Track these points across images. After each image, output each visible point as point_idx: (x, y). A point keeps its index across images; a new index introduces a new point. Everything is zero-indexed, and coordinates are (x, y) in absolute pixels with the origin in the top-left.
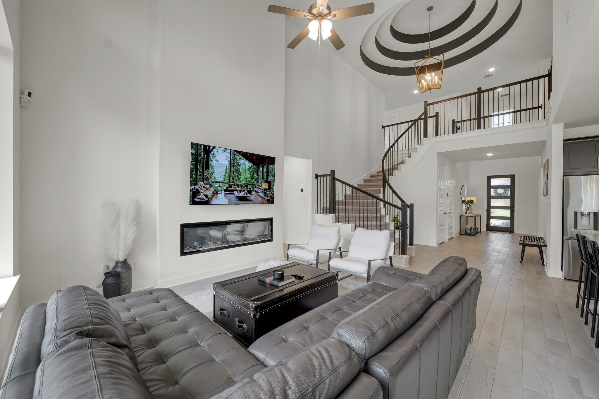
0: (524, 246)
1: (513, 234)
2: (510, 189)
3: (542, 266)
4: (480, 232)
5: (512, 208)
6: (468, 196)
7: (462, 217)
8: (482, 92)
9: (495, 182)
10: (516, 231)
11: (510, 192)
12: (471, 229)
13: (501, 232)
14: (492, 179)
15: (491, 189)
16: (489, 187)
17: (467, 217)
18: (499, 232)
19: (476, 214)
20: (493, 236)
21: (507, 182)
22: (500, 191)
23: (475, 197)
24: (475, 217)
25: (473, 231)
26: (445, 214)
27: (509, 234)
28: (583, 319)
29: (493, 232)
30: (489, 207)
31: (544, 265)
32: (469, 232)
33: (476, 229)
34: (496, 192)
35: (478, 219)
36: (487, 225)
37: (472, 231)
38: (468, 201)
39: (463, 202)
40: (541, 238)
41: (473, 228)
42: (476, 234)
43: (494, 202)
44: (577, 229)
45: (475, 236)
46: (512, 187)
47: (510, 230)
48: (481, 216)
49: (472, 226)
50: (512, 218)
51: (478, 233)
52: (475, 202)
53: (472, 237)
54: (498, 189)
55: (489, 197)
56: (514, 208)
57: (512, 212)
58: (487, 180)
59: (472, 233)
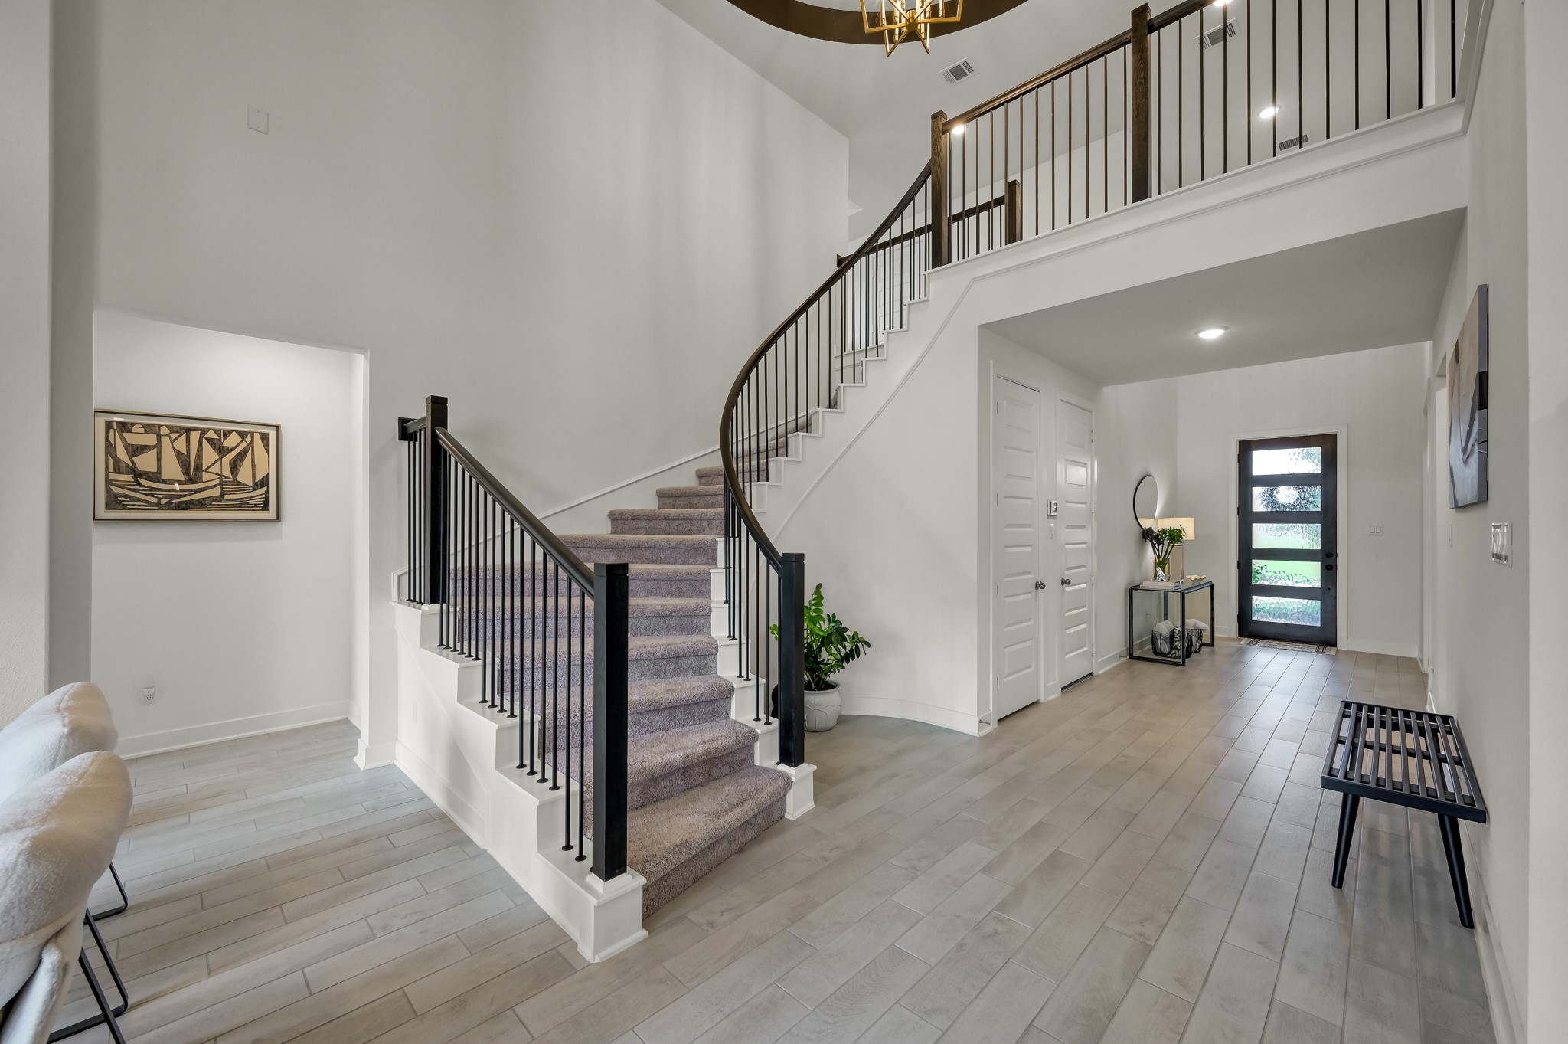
0: (1350, 797)
2: (1319, 486)
4: (1212, 645)
5: (1327, 556)
6: (1168, 513)
7: (1135, 593)
8: (1150, 31)
9: (1264, 463)
10: (1345, 640)
11: (1318, 497)
12: (1172, 637)
13: (1290, 645)
14: (1254, 452)
15: (1254, 489)
16: (1246, 480)
18: (1283, 645)
19: (1193, 577)
21: (1306, 461)
22: (1286, 496)
23: (1192, 519)
24: (1183, 596)
26: (1037, 588)
27: (1317, 651)
29: (1261, 642)
30: (1247, 554)
32: (1165, 648)
34: (1271, 498)
36: (1238, 617)
37: (1175, 644)
38: (1165, 531)
39: (1147, 534)
40: (1445, 719)
41: (1177, 635)
42: (1194, 655)
43: (1264, 536)
45: (1183, 665)
46: (1327, 477)
47: (1322, 638)
48: (1212, 587)
50: (1327, 592)
51: (1204, 649)
52: (1189, 533)
53: (1166, 673)
54: (1277, 489)
55: (1247, 518)
56: (1334, 556)
57: (1329, 570)
58: (1239, 455)
59: (1175, 653)
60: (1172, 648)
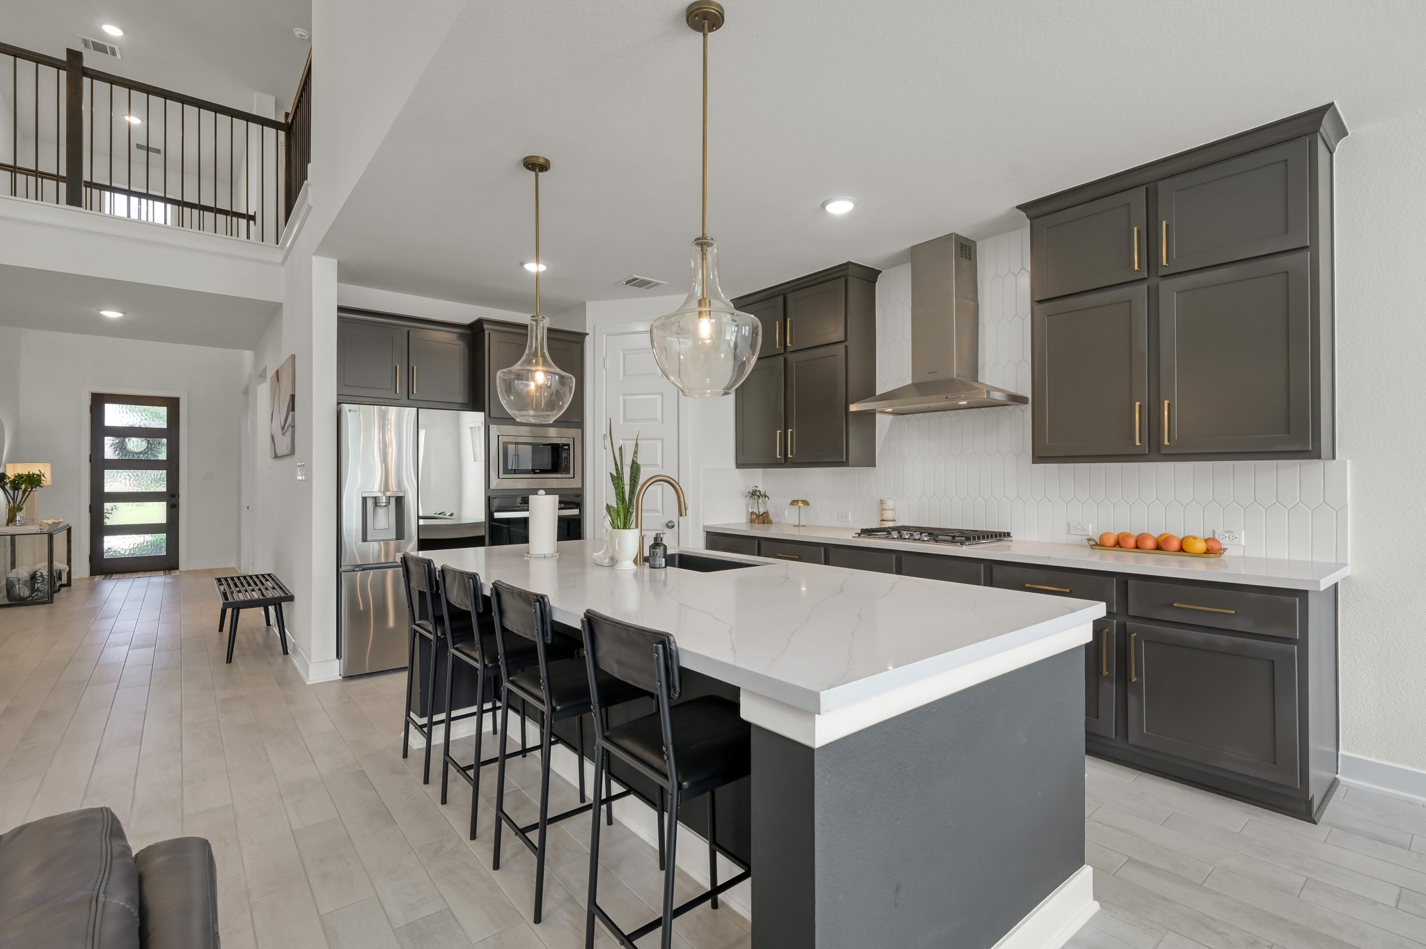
0: (235, 611)
1: (177, 573)
2: (165, 441)
3: (280, 658)
4: (69, 584)
5: (171, 497)
6: (14, 459)
8: (84, 74)
10: (185, 562)
11: (164, 449)
12: (33, 577)
13: (141, 574)
14: (105, 405)
15: (106, 438)
16: (99, 430)
17: (13, 536)
18: (135, 575)
19: (50, 522)
20: (117, 590)
21: (156, 417)
22: (136, 445)
23: (49, 464)
24: (51, 537)
25: (42, 586)
27: (165, 574)
28: (435, 788)
29: (114, 576)
30: (99, 497)
31: (287, 653)
32: (25, 592)
33: (54, 576)
34: (121, 447)
35: (60, 540)
36: (90, 557)
37: (37, 586)
38: (20, 477)
40: (269, 575)
41: (42, 576)
42: (55, 595)
43: (115, 481)
44: (366, 541)
45: (51, 602)
46: (172, 432)
47: (167, 563)
48: (69, 530)
49: (38, 566)
50: (171, 527)
51: (63, 589)
52: (47, 480)
53: (41, 611)
54: (127, 440)
55: (99, 465)
56: (177, 497)
57: (173, 509)
58: (91, 407)
59: (37, 595)
60: (33, 590)
